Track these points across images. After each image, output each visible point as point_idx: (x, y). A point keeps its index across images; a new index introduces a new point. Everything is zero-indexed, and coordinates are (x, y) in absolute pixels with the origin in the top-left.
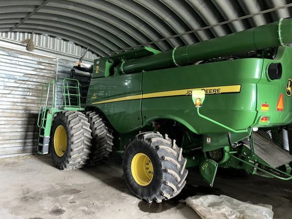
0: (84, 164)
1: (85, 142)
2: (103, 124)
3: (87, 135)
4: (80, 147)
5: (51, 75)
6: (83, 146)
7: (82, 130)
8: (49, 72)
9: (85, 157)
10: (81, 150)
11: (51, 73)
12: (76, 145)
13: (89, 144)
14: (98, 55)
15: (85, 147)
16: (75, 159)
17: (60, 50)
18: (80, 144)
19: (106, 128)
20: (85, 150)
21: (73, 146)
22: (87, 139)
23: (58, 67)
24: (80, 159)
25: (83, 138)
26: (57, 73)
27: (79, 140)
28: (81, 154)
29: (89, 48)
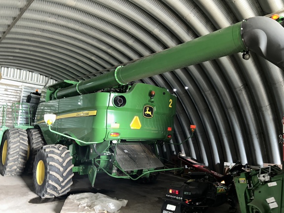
0: (20, 171)
1: (20, 153)
2: (41, 139)
3: (23, 148)
4: (15, 157)
5: (16, 100)
6: (18, 156)
7: (19, 144)
8: (15, 97)
9: (20, 165)
10: (16, 160)
11: (16, 98)
12: (12, 155)
13: (24, 155)
14: (56, 81)
15: (20, 157)
16: (12, 166)
17: (26, 79)
18: (15, 154)
19: (43, 142)
20: (20, 160)
21: (9, 156)
22: (23, 151)
23: (23, 92)
24: (15, 167)
25: (18, 150)
26: (22, 98)
27: (14, 152)
28: (16, 162)
29: (50, 77)
